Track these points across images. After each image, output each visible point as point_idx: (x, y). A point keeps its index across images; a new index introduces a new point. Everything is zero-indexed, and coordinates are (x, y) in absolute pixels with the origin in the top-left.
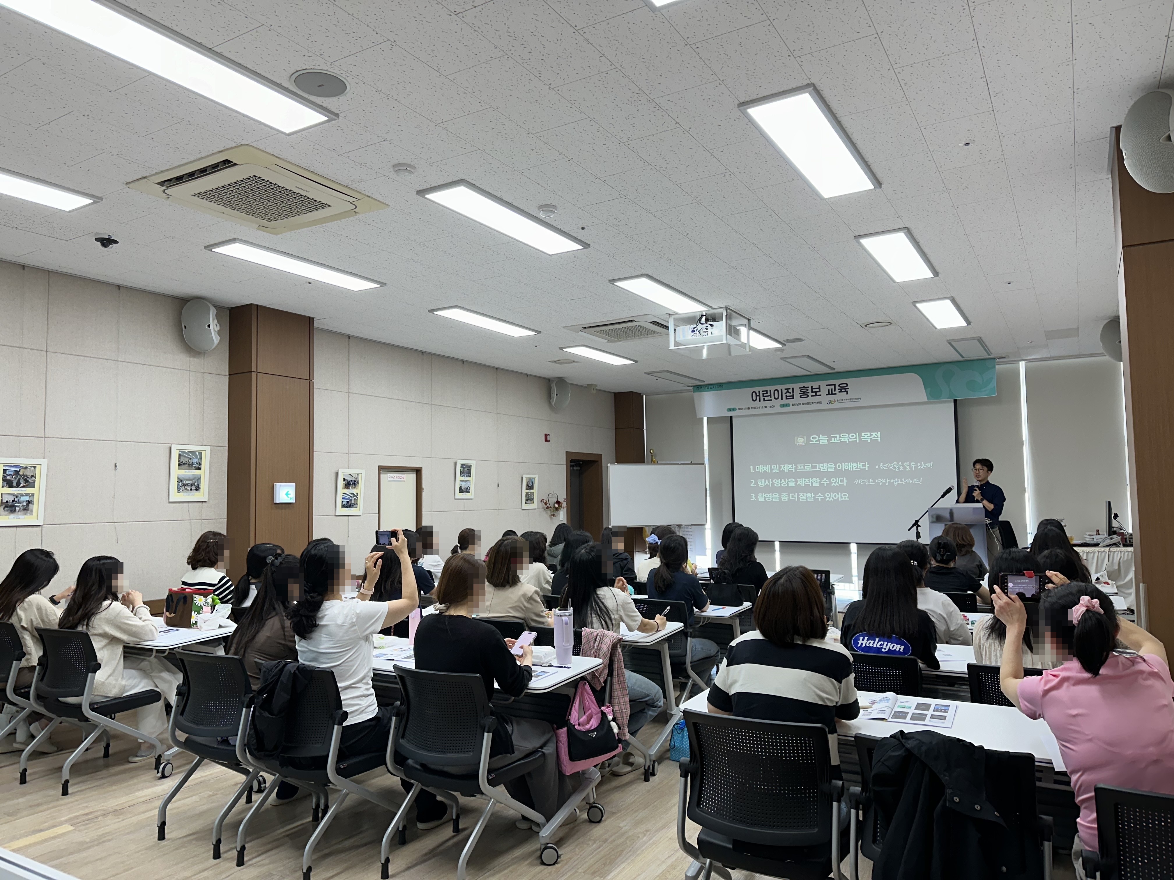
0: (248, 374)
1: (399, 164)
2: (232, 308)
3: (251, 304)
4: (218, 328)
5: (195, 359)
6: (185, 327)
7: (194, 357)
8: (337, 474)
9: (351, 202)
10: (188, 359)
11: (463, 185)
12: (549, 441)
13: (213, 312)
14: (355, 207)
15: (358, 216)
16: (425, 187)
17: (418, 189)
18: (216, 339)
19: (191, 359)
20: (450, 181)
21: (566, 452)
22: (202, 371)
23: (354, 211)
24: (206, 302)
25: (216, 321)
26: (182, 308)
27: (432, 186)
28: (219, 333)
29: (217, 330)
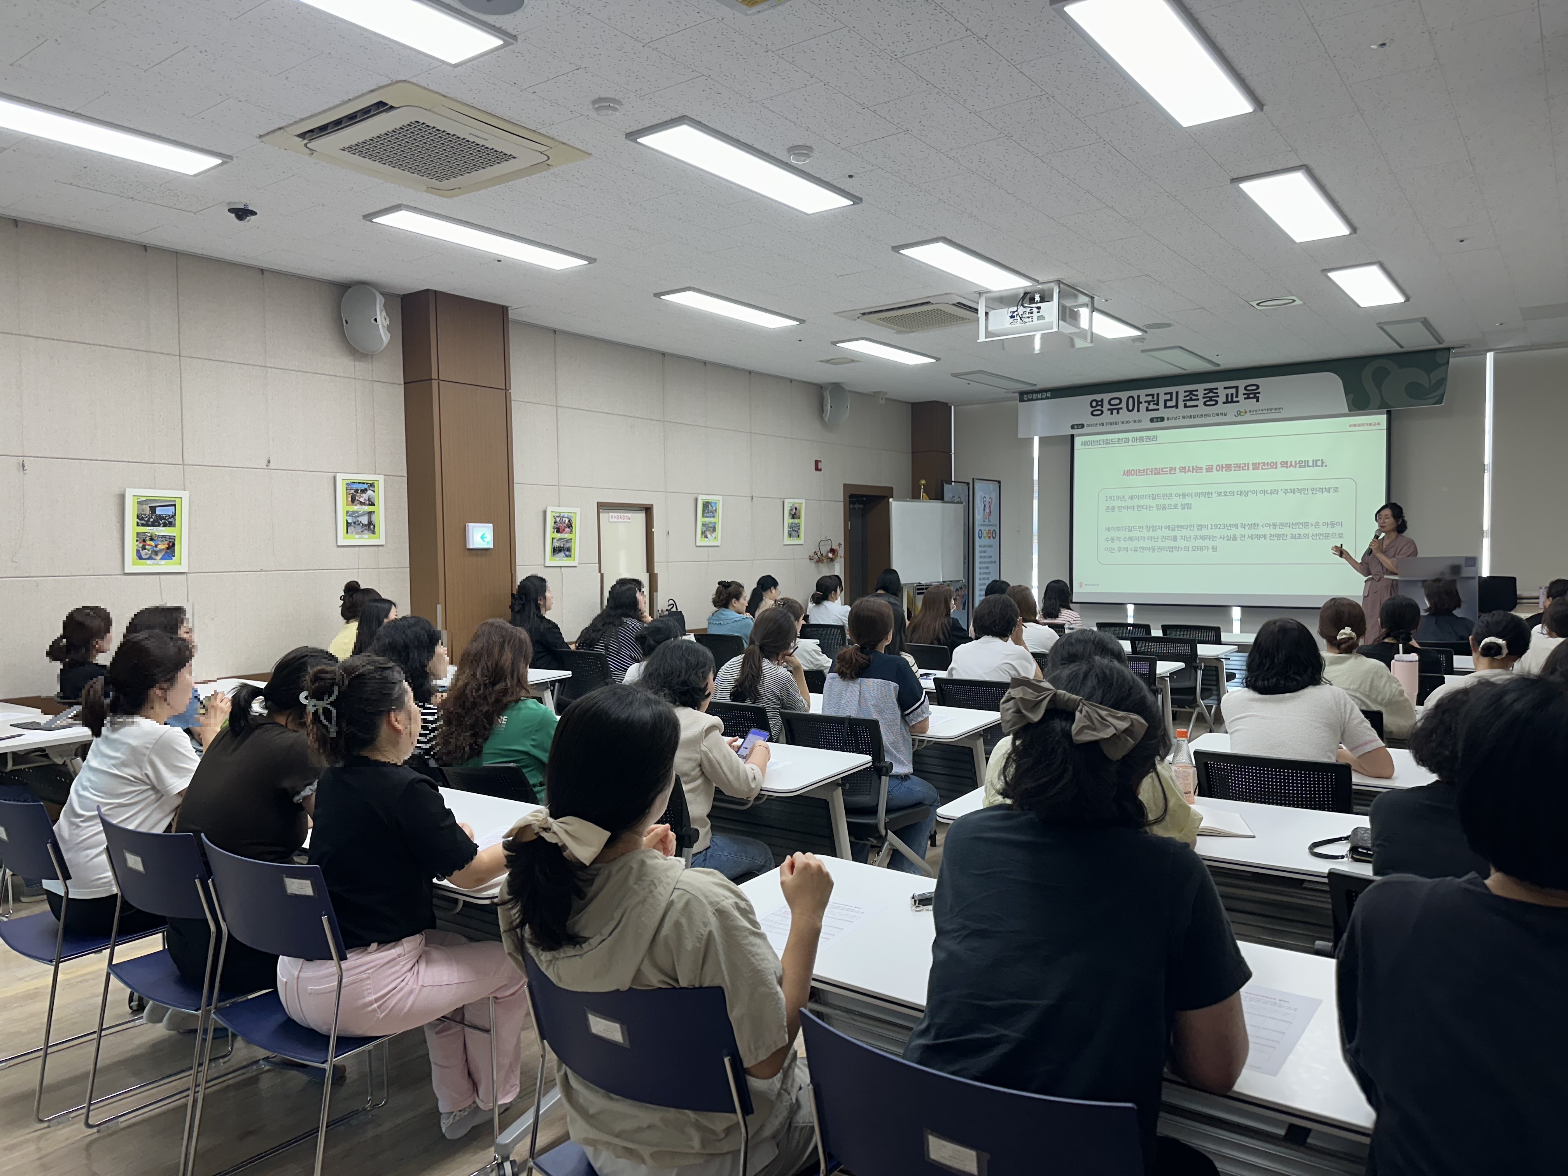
0: (429, 381)
1: (600, 100)
2: (404, 295)
3: (428, 290)
4: (388, 322)
5: (361, 363)
6: (347, 322)
7: (360, 361)
8: (545, 512)
9: (541, 153)
10: (352, 363)
11: (684, 123)
12: (820, 470)
13: (380, 301)
14: (546, 158)
15: (552, 170)
16: (636, 129)
17: (628, 131)
18: (385, 337)
19: (357, 363)
20: (669, 118)
21: (844, 484)
22: (370, 379)
23: (546, 164)
24: (370, 288)
25: (384, 313)
26: (343, 296)
27: (644, 127)
28: (389, 328)
29: (386, 325)
